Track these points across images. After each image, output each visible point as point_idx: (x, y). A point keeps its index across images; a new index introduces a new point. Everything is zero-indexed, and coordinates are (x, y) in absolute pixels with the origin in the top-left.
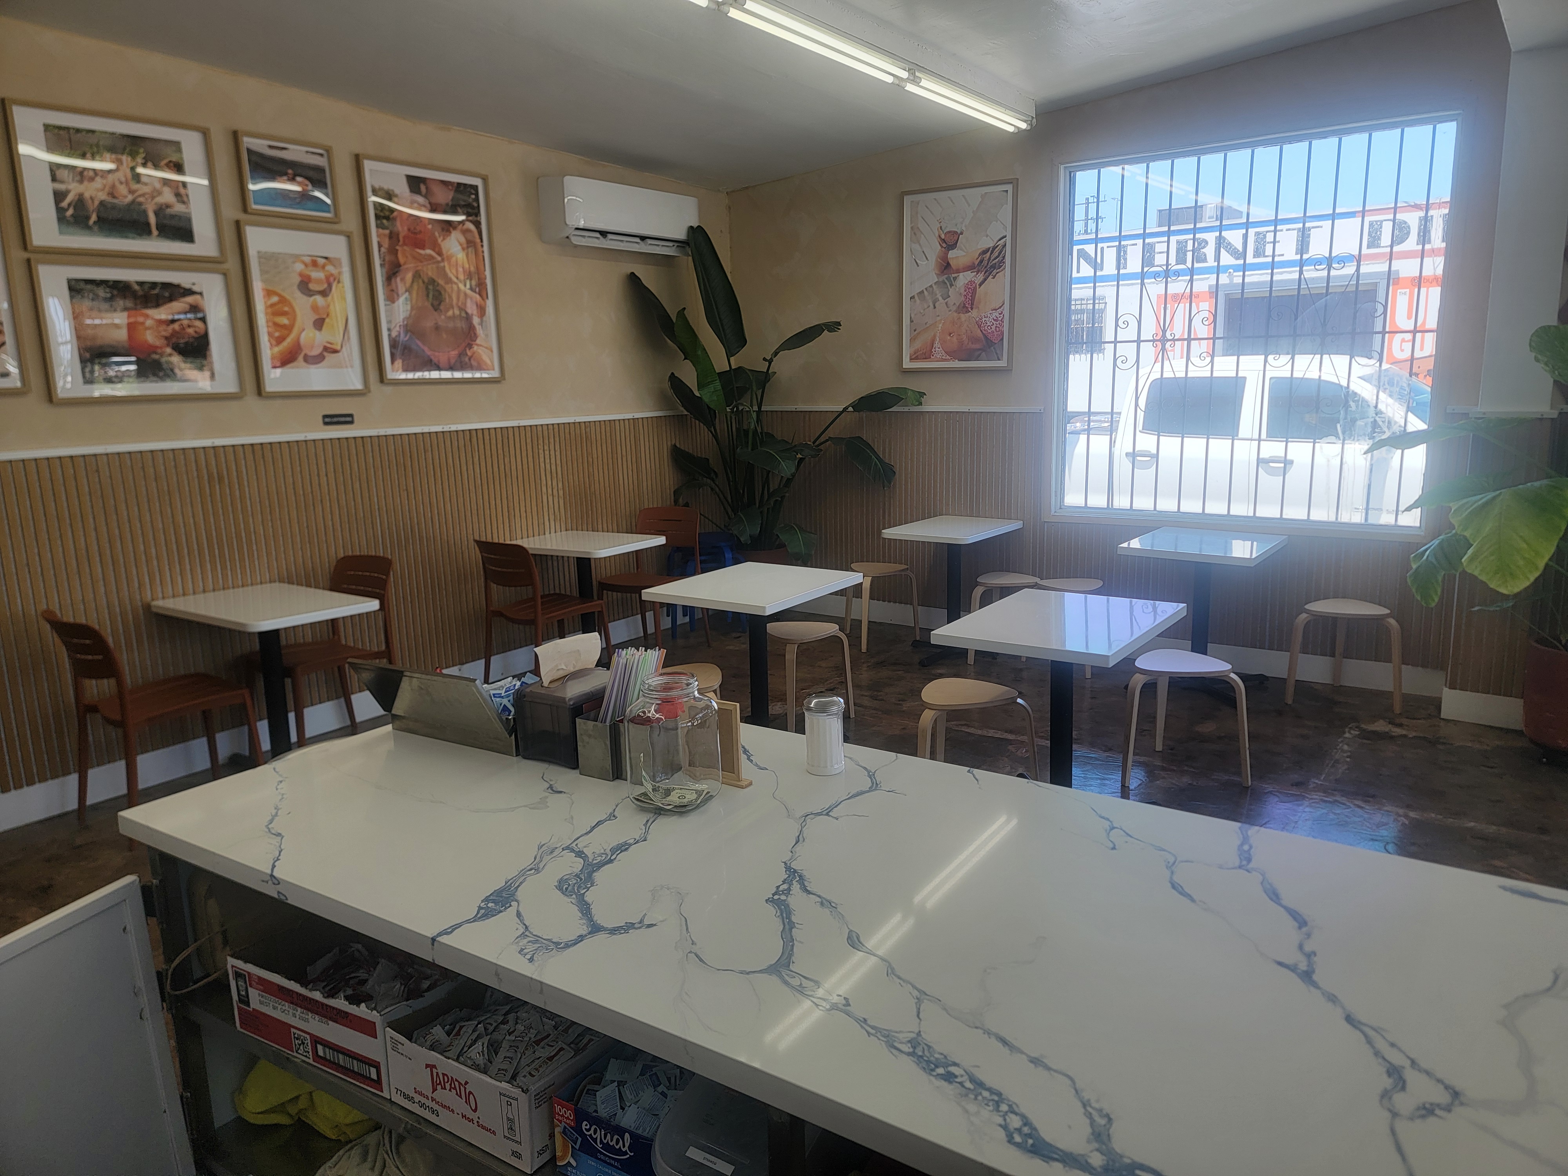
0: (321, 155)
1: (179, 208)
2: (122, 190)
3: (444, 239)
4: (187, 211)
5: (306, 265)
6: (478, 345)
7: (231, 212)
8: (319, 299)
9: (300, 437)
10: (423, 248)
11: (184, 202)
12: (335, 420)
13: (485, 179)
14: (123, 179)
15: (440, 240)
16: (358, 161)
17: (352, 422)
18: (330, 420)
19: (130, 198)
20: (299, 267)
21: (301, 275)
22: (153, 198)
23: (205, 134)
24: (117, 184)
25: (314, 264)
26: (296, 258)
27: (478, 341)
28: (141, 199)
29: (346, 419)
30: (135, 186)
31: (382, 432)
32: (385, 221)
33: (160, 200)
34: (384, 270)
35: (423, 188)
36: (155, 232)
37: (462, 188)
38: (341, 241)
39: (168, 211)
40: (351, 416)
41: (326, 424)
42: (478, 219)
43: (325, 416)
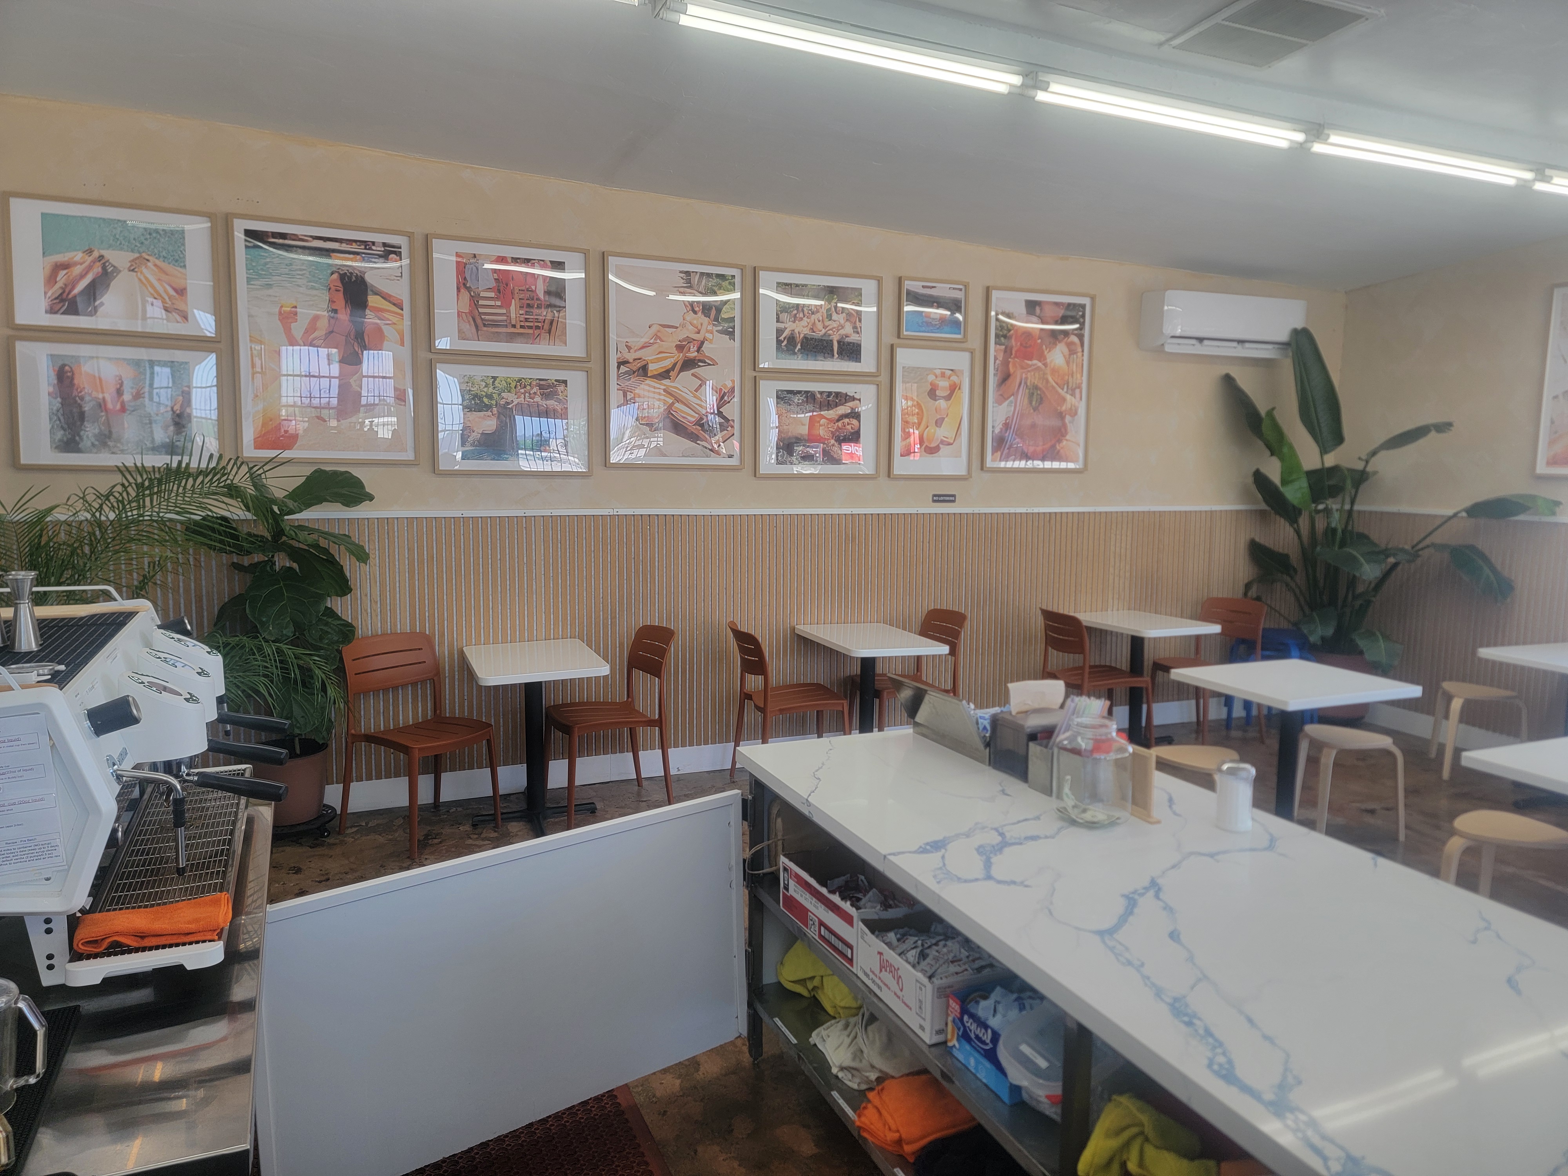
0: (961, 290)
1: (854, 338)
2: (819, 326)
3: (1050, 351)
4: (859, 339)
5: (936, 377)
6: (1067, 440)
7: (889, 338)
8: (942, 403)
9: (913, 511)
10: (1031, 359)
11: (858, 333)
12: (942, 498)
13: (1093, 299)
14: (821, 318)
15: (1046, 353)
16: (988, 291)
17: (954, 501)
18: (939, 499)
19: (824, 331)
20: (931, 378)
21: (931, 384)
22: (838, 330)
23: (879, 281)
24: (817, 321)
25: (943, 375)
26: (930, 370)
27: (1068, 437)
28: (831, 332)
29: (950, 499)
30: (827, 323)
31: (976, 511)
32: (1002, 339)
33: (842, 332)
34: (997, 379)
35: (1038, 310)
36: (836, 355)
37: (1071, 307)
38: (966, 356)
39: (848, 340)
40: (954, 496)
41: (934, 501)
42: (1082, 332)
43: (934, 496)
